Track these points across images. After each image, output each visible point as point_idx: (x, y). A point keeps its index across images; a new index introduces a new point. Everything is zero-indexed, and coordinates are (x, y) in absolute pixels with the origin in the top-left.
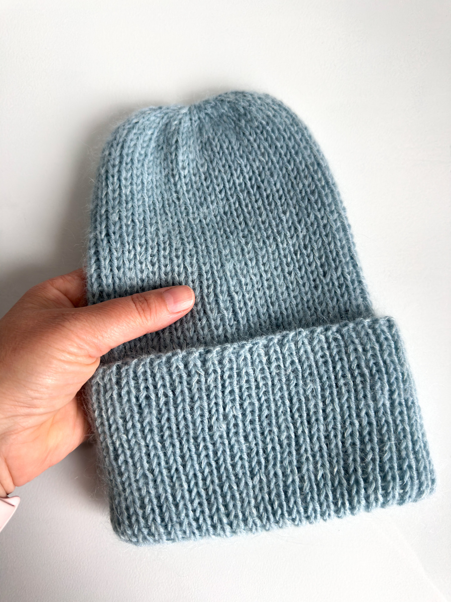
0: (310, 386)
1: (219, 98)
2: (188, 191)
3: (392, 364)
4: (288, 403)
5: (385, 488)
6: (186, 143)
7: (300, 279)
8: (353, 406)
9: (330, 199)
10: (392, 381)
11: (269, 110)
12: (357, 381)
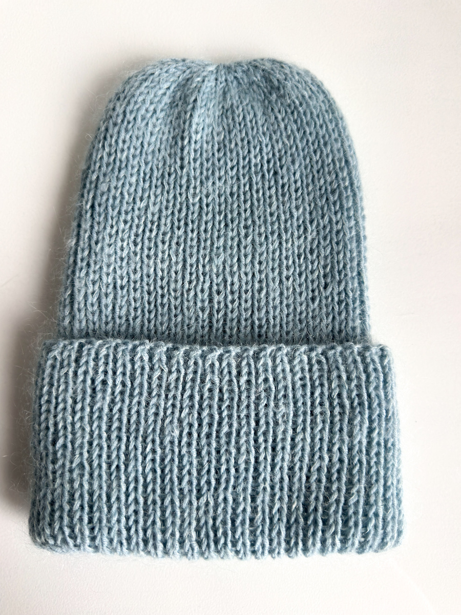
0: (282, 408)
1: (253, 63)
2: (195, 160)
3: (377, 400)
4: (253, 424)
5: (345, 534)
6: (205, 105)
7: (298, 286)
8: (326, 438)
9: (350, 204)
10: (373, 418)
11: (306, 90)
12: (335, 411)
